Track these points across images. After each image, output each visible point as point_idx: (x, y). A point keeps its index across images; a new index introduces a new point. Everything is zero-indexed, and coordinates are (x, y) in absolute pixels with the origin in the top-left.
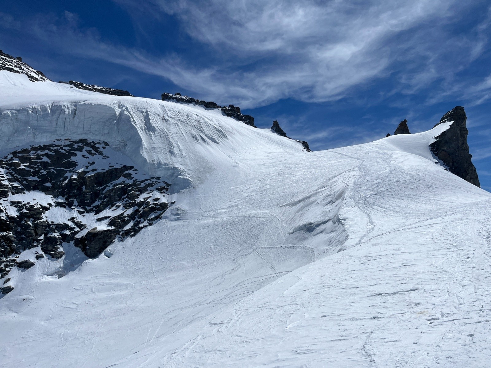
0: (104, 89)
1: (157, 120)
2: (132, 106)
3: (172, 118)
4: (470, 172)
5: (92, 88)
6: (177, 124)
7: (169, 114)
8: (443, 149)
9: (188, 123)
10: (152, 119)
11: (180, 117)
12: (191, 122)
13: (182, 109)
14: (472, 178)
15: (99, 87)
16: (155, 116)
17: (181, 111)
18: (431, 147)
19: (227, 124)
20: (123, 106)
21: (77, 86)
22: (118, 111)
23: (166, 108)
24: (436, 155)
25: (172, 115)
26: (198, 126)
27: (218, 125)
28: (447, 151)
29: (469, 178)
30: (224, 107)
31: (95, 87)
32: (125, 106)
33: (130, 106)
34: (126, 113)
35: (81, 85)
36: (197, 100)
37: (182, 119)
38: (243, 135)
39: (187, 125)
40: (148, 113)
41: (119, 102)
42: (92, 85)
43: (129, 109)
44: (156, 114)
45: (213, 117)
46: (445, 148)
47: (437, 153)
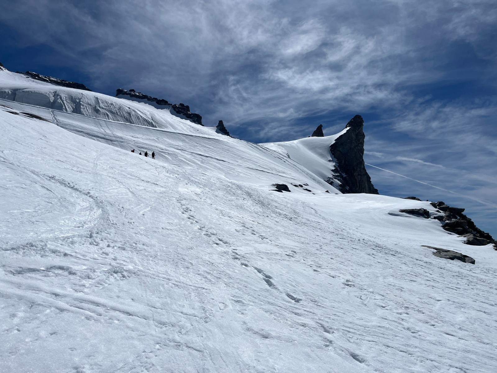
0: (60, 81)
1: (88, 109)
2: (67, 96)
3: (103, 108)
4: (358, 169)
5: (48, 79)
6: (107, 114)
7: (101, 105)
8: (339, 149)
9: (118, 114)
10: (83, 108)
11: (112, 108)
12: (122, 113)
13: (115, 102)
14: (360, 175)
15: (55, 79)
16: (87, 105)
17: (114, 104)
18: (331, 148)
19: (163, 119)
20: (58, 95)
21: (34, 76)
22: (52, 99)
23: (99, 100)
24: (333, 154)
25: (105, 106)
26: (128, 117)
27: (151, 118)
28: (342, 151)
29: (357, 174)
30: (174, 105)
31: (51, 79)
32: (60, 95)
33: (65, 95)
34: (59, 101)
35: (38, 76)
36: (150, 97)
37: (113, 110)
38: (176, 129)
39: (116, 115)
40: (81, 103)
41: (56, 92)
42: (48, 77)
43: (62, 98)
44: (88, 104)
45: (148, 111)
46: (341, 149)
47: (334, 153)
